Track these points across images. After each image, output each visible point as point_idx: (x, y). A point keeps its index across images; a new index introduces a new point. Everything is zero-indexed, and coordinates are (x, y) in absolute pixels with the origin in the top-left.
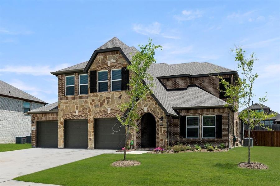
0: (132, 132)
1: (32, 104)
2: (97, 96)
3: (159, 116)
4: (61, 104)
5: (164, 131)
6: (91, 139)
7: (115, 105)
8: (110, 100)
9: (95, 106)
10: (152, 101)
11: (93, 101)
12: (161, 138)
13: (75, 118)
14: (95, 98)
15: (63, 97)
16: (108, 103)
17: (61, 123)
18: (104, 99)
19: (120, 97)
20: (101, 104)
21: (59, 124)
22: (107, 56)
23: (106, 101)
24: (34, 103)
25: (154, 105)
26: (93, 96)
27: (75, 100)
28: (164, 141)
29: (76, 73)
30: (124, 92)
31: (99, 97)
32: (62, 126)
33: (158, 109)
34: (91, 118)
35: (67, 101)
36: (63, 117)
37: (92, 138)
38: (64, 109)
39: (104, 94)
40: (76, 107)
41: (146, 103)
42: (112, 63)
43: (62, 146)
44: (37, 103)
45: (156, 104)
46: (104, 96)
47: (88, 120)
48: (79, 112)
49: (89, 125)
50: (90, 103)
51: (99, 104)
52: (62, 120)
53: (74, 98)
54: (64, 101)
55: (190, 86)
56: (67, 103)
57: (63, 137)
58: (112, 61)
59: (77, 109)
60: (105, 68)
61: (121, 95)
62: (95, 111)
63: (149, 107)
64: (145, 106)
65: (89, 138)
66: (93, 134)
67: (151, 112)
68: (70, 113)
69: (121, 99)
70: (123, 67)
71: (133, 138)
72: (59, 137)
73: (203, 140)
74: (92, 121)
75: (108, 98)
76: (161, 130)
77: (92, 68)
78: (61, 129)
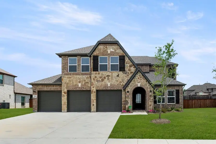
0: (129, 100)
1: (5, 76)
2: (99, 74)
3: (149, 90)
4: (65, 78)
5: (152, 99)
6: (93, 105)
7: (114, 81)
8: (110, 77)
9: (97, 81)
10: (144, 80)
11: (96, 77)
12: (150, 104)
13: (77, 89)
14: (97, 75)
15: (67, 73)
16: (108, 79)
17: (64, 93)
18: (104, 76)
19: (118, 76)
20: (103, 80)
21: (63, 93)
22: (107, 47)
23: (107, 78)
24: (6, 76)
25: (145, 82)
26: (96, 74)
27: (78, 76)
28: (152, 105)
29: (78, 56)
30: (121, 72)
31: (100, 75)
32: (65, 95)
33: (148, 85)
34: (94, 89)
35: (71, 76)
36: (67, 88)
37: (95, 104)
38: (68, 82)
39: (105, 73)
40: (79, 81)
41: (139, 81)
42: (111, 52)
43: (66, 110)
44: (8, 76)
45: (146, 82)
46: (105, 75)
47: (92, 91)
48: (82, 85)
49: (92, 95)
50: (93, 78)
51: (101, 80)
52: (66, 90)
53: (77, 74)
54: (68, 76)
55: (150, 71)
56: (70, 78)
57: (66, 104)
58: (112, 50)
59: (80, 82)
60: (106, 55)
61: (119, 74)
62: (98, 85)
63: (141, 83)
64: (138, 83)
65: (92, 104)
66: (95, 101)
67: (143, 87)
68: (73, 86)
69: (118, 77)
70: (120, 55)
71: (129, 103)
72: (63, 103)
73: (168, 105)
74: (95, 92)
75: (108, 76)
76: (150, 99)
77: (95, 54)
78: (65, 97)
